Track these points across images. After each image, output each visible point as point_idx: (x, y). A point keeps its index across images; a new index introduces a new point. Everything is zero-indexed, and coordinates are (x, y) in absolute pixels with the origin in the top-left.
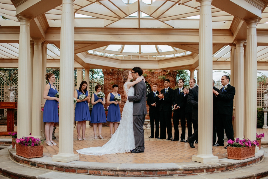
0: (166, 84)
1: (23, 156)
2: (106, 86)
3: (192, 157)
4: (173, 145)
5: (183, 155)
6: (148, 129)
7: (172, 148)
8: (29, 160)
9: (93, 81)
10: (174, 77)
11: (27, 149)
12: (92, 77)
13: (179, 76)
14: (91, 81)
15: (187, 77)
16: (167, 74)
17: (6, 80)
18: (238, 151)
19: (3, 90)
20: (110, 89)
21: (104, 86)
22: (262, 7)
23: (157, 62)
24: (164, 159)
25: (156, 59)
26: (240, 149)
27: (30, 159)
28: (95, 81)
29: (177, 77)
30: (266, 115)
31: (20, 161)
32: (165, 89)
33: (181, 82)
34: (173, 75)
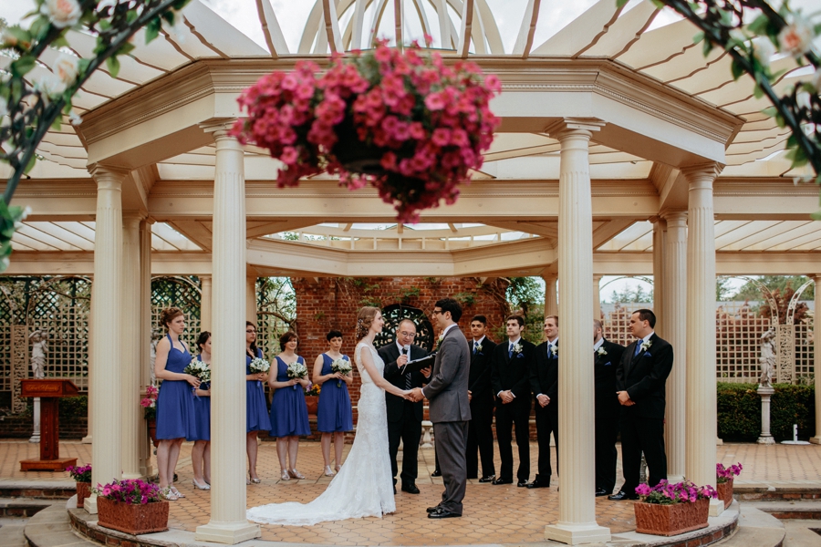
0: (476, 327)
1: (119, 528)
2: (301, 324)
3: (544, 528)
4: (497, 496)
5: (523, 523)
6: (426, 449)
7: (495, 504)
8: (134, 538)
9: (264, 310)
10: (499, 297)
11: (131, 510)
12: (263, 297)
13: (512, 292)
14: (261, 309)
15: (537, 296)
16: (477, 286)
17: (16, 309)
18: (662, 513)
19: (8, 336)
20: (313, 331)
21: (297, 324)
22: (726, 135)
23: (450, 256)
24: (474, 535)
25: (447, 248)
26: (667, 508)
27: (138, 537)
28: (271, 311)
29: (508, 294)
30: (769, 404)
31: (109, 540)
32: (475, 341)
33: (513, 325)
34: (497, 291)
